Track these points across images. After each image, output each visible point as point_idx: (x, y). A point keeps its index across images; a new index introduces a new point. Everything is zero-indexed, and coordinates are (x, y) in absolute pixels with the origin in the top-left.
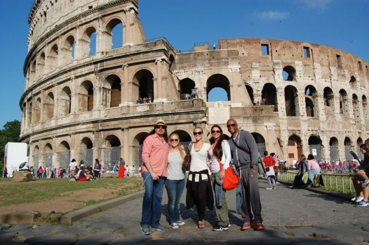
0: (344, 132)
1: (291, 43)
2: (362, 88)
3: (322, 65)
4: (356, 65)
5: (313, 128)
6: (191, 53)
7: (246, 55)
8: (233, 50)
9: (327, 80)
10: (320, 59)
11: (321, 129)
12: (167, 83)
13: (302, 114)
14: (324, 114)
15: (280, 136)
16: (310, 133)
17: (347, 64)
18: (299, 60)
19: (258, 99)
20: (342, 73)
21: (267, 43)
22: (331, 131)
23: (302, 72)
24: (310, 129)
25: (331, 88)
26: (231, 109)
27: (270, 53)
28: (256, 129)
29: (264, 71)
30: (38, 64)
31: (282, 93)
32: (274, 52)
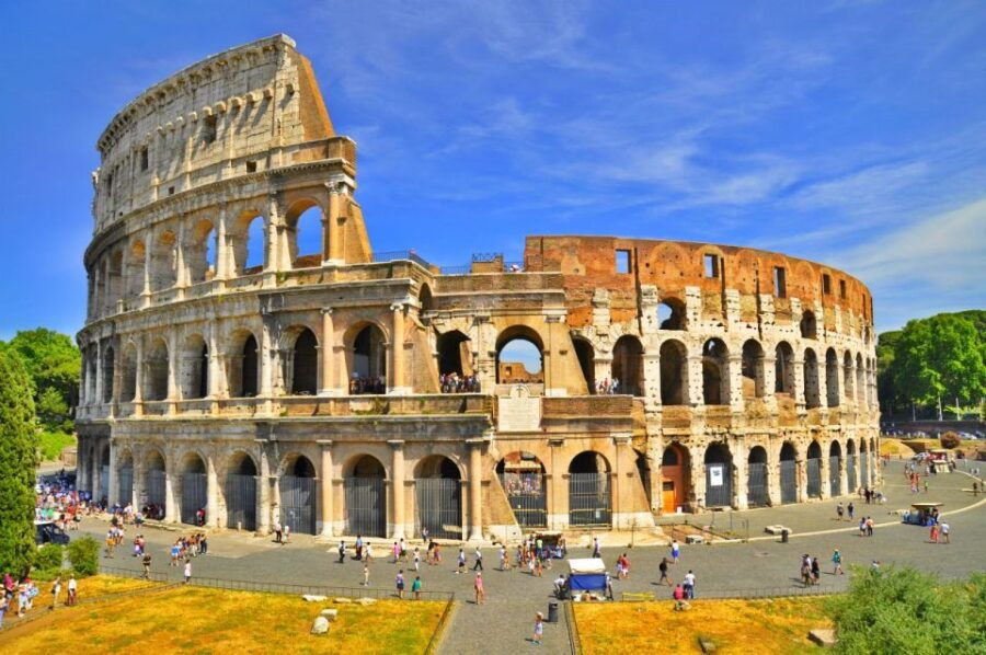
0: (782, 433)
1: (678, 248)
2: (828, 333)
3: (743, 293)
4: (817, 285)
5: (716, 429)
6: (467, 277)
7: (582, 272)
8: (553, 275)
9: (751, 324)
10: (739, 279)
11: (733, 431)
12: (414, 356)
13: (693, 401)
14: (740, 397)
15: (646, 449)
16: (711, 439)
17: (796, 284)
18: (694, 285)
19: (603, 374)
20: (786, 307)
21: (629, 248)
22: (752, 434)
23: (699, 311)
24: (709, 430)
25: (758, 340)
26: (545, 401)
27: (633, 270)
28: (595, 444)
29: (620, 309)
30: (128, 266)
31: (654, 357)
32: (642, 268)
